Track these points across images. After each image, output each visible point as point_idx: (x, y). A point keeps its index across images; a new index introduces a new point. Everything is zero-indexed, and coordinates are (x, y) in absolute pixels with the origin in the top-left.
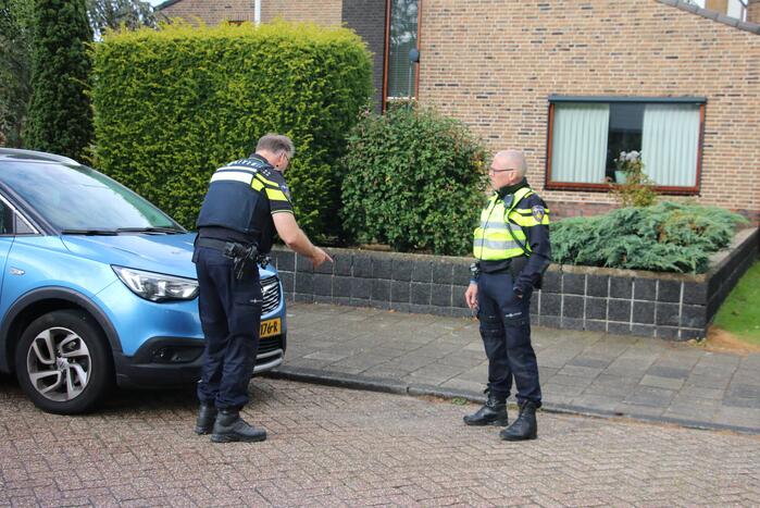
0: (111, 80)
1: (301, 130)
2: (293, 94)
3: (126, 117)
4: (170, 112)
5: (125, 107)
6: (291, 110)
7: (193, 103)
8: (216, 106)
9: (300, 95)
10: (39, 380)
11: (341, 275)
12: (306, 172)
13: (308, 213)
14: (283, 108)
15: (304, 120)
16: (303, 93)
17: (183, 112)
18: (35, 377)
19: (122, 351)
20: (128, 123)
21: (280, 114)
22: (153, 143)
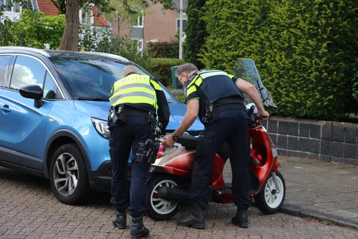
0: (215, 9)
1: (323, 38)
2: (317, 13)
3: (222, 33)
4: (245, 29)
5: (221, 27)
6: (316, 24)
7: (258, 22)
8: (270, 24)
9: (322, 13)
10: (58, 183)
11: (350, 142)
12: (325, 68)
13: (326, 97)
14: (310, 23)
15: (325, 32)
16: (323, 12)
17: (252, 29)
18: (56, 181)
19: (91, 168)
20: (224, 37)
21: (307, 27)
22: (236, 50)
